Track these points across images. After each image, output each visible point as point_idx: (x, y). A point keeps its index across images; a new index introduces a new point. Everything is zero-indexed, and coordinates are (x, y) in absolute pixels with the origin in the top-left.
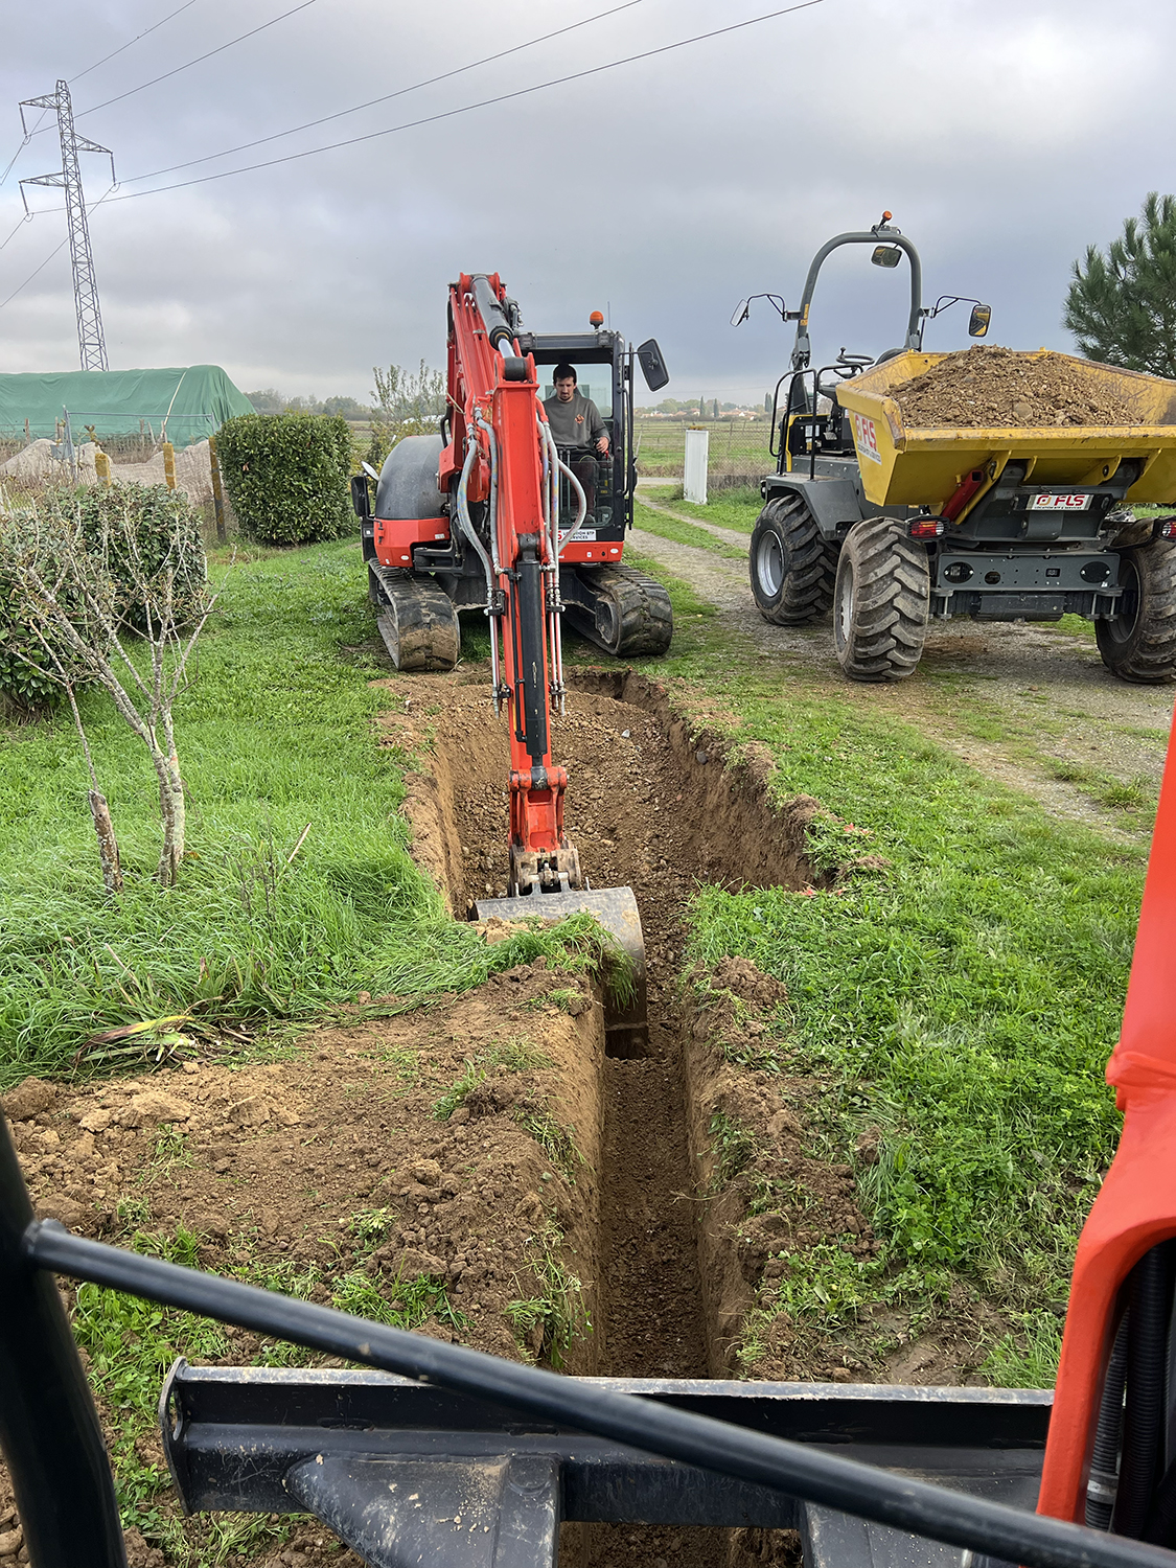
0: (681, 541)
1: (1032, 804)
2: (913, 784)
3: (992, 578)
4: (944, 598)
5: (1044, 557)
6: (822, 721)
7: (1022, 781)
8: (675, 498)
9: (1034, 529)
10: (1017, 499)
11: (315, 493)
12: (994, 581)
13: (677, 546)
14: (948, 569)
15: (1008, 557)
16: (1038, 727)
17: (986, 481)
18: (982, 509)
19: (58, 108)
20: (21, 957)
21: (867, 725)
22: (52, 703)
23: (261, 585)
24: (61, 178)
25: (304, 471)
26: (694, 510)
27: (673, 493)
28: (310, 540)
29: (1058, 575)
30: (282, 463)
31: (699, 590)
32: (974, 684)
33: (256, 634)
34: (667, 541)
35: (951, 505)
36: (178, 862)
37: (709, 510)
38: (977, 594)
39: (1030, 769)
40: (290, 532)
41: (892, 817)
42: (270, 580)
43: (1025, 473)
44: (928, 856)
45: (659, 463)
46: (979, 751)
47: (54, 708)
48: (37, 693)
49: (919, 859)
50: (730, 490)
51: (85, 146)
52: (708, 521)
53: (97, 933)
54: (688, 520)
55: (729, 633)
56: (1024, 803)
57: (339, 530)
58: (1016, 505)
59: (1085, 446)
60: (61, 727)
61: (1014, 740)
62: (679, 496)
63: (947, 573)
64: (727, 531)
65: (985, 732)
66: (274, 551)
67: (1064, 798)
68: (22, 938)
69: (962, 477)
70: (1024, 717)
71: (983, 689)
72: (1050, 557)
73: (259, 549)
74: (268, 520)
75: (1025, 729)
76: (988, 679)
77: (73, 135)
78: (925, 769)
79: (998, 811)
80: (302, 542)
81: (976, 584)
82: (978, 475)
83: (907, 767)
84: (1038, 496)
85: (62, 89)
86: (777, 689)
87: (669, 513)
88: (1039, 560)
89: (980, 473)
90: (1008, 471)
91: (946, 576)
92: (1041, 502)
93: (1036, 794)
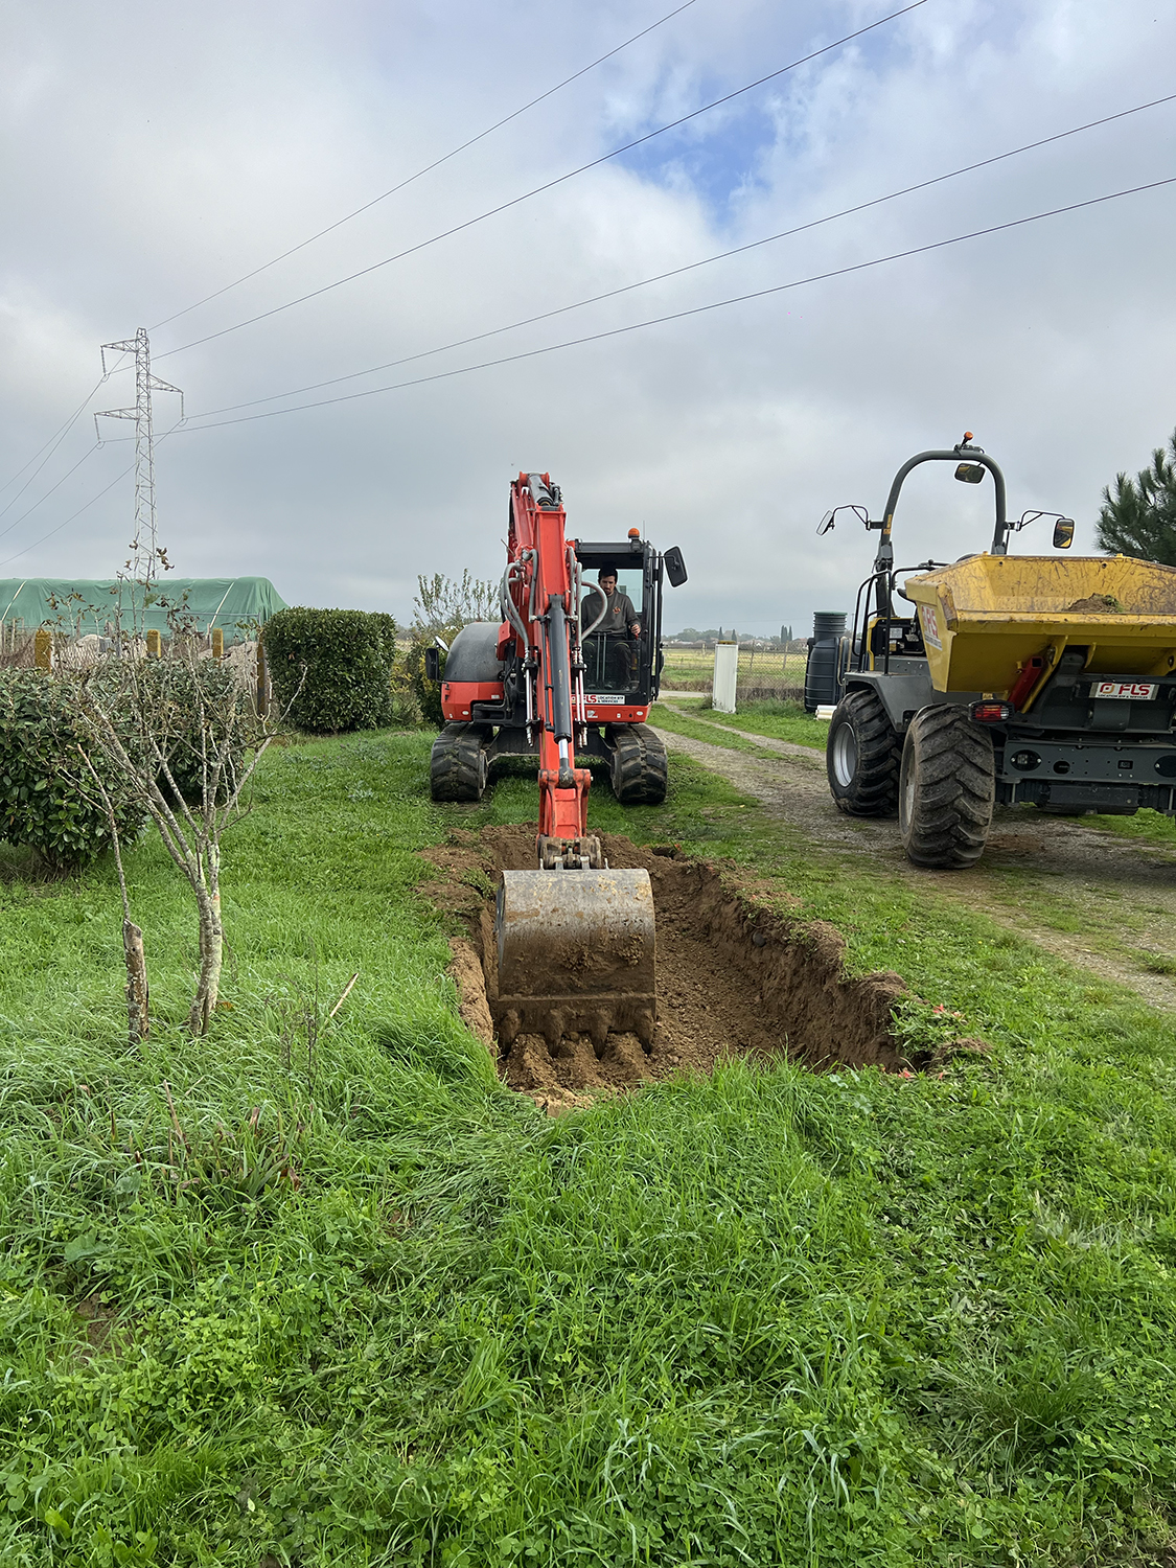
0: (713, 743)
1: (1130, 994)
2: (998, 970)
3: (1061, 767)
4: (1012, 785)
5: (1115, 749)
6: (888, 906)
7: (1114, 973)
8: (704, 708)
9: (1099, 717)
10: (1079, 686)
11: (358, 683)
12: (1064, 771)
13: (710, 747)
14: (1016, 756)
15: (1077, 747)
16: (1117, 921)
17: (1046, 668)
18: (1044, 697)
19: (137, 351)
20: (28, 1105)
21: (934, 911)
22: (82, 860)
23: (300, 766)
24: (134, 413)
25: (349, 662)
26: (723, 718)
27: (701, 703)
28: (349, 728)
29: (1131, 768)
30: (327, 654)
31: (736, 783)
32: (1040, 878)
33: (294, 808)
34: (699, 742)
35: (1014, 692)
36: (211, 1012)
37: (740, 717)
38: (1045, 782)
39: (1118, 961)
40: (330, 719)
41: (983, 1001)
42: (308, 761)
43: (1086, 660)
44: (1030, 1042)
45: (684, 679)
46: (1057, 942)
47: (84, 866)
48: (68, 847)
49: (1021, 1045)
50: (757, 701)
51: (159, 386)
52: (738, 728)
53: (115, 1082)
54: (718, 726)
55: (774, 822)
56: (1121, 993)
57: (379, 719)
58: (1077, 692)
59: (1143, 633)
60: (89, 885)
61: (1094, 933)
62: (708, 705)
63: (1013, 760)
64: (758, 737)
65: (1062, 923)
66: (313, 737)
67: (1162, 990)
68: (32, 1084)
69: (1023, 663)
70: (1098, 911)
71: (1050, 885)
72: (1122, 748)
73: (298, 735)
74: (310, 707)
75: (1103, 922)
76: (1052, 874)
77: (148, 374)
78: (1007, 955)
79: (1096, 1000)
80: (341, 730)
81: (1045, 772)
82: (1038, 662)
83: (986, 952)
84: (1101, 684)
85: (142, 337)
86: (834, 875)
87: (699, 720)
88: (1109, 750)
89: (1040, 660)
90: (1067, 657)
91: (1012, 763)
92: (1104, 690)
93: (1134, 985)
